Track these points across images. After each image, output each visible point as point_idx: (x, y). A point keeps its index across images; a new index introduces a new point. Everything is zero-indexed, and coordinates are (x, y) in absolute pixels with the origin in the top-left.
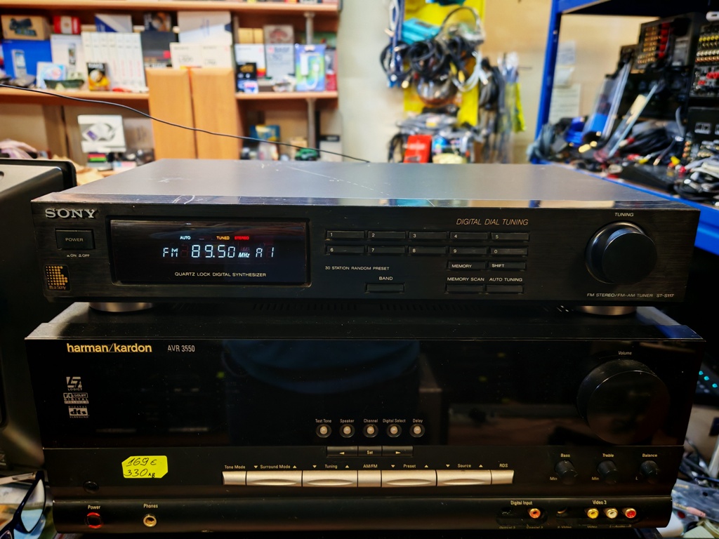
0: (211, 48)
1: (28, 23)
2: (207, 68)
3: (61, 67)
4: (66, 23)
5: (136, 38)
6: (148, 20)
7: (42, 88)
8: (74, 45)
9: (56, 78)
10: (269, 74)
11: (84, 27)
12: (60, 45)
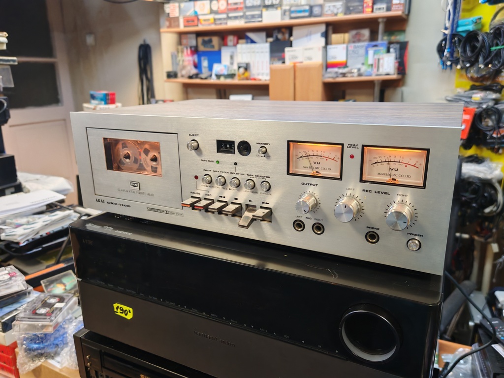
0: (310, 49)
1: (210, 41)
2: (307, 63)
3: (225, 66)
4: (231, 39)
5: (267, 45)
6: (275, 34)
7: (213, 80)
8: (233, 52)
9: (221, 73)
10: (348, 64)
11: (241, 41)
12: (226, 53)
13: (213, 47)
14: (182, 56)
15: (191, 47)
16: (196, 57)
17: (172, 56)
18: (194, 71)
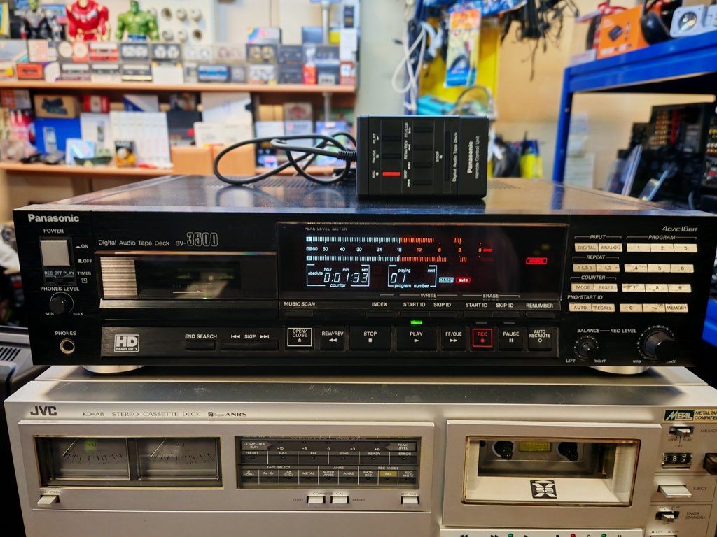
0: (233, 127)
1: (59, 103)
3: (90, 144)
4: (95, 102)
6: (174, 99)
8: (103, 123)
9: (84, 155)
13: (65, 112)
14: (6, 125)
15: (23, 111)
16: (32, 127)
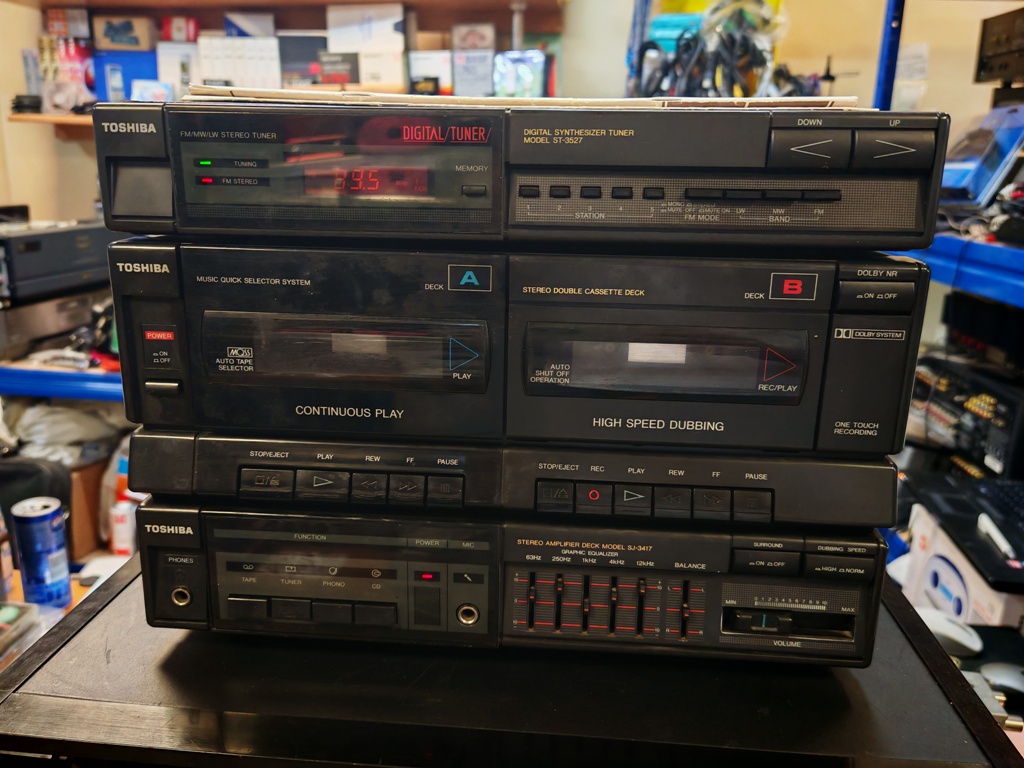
0: (375, 56)
1: (128, 27)
3: (166, 86)
4: (180, 26)
5: (273, 45)
8: (188, 56)
11: (203, 33)
12: (169, 57)
13: (136, 41)
14: (52, 60)
15: (77, 40)
16: (89, 63)
17: (25, 59)
18: (86, 96)
